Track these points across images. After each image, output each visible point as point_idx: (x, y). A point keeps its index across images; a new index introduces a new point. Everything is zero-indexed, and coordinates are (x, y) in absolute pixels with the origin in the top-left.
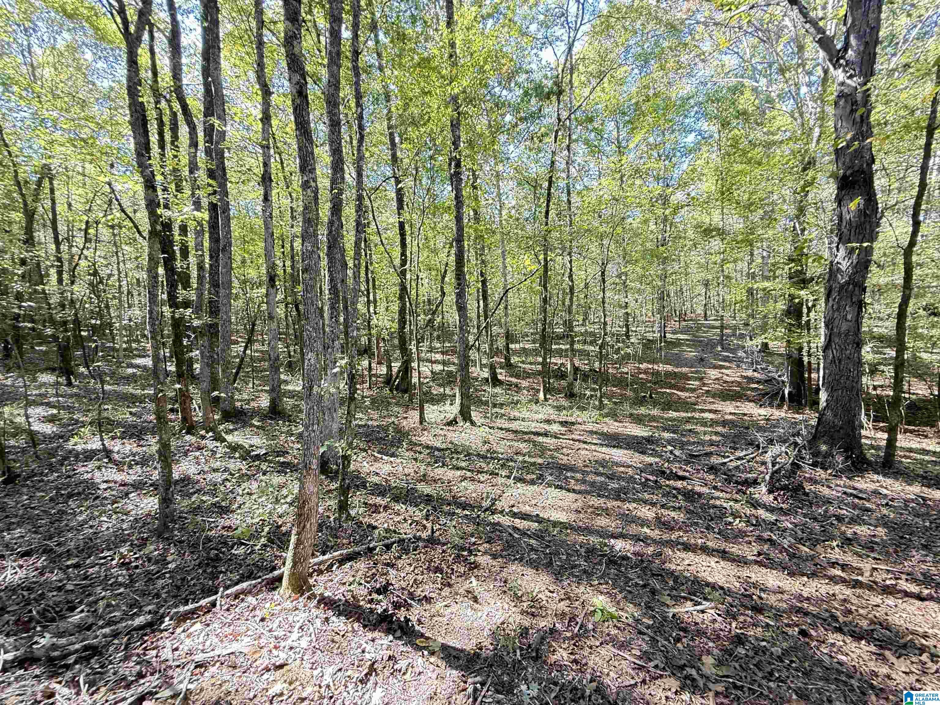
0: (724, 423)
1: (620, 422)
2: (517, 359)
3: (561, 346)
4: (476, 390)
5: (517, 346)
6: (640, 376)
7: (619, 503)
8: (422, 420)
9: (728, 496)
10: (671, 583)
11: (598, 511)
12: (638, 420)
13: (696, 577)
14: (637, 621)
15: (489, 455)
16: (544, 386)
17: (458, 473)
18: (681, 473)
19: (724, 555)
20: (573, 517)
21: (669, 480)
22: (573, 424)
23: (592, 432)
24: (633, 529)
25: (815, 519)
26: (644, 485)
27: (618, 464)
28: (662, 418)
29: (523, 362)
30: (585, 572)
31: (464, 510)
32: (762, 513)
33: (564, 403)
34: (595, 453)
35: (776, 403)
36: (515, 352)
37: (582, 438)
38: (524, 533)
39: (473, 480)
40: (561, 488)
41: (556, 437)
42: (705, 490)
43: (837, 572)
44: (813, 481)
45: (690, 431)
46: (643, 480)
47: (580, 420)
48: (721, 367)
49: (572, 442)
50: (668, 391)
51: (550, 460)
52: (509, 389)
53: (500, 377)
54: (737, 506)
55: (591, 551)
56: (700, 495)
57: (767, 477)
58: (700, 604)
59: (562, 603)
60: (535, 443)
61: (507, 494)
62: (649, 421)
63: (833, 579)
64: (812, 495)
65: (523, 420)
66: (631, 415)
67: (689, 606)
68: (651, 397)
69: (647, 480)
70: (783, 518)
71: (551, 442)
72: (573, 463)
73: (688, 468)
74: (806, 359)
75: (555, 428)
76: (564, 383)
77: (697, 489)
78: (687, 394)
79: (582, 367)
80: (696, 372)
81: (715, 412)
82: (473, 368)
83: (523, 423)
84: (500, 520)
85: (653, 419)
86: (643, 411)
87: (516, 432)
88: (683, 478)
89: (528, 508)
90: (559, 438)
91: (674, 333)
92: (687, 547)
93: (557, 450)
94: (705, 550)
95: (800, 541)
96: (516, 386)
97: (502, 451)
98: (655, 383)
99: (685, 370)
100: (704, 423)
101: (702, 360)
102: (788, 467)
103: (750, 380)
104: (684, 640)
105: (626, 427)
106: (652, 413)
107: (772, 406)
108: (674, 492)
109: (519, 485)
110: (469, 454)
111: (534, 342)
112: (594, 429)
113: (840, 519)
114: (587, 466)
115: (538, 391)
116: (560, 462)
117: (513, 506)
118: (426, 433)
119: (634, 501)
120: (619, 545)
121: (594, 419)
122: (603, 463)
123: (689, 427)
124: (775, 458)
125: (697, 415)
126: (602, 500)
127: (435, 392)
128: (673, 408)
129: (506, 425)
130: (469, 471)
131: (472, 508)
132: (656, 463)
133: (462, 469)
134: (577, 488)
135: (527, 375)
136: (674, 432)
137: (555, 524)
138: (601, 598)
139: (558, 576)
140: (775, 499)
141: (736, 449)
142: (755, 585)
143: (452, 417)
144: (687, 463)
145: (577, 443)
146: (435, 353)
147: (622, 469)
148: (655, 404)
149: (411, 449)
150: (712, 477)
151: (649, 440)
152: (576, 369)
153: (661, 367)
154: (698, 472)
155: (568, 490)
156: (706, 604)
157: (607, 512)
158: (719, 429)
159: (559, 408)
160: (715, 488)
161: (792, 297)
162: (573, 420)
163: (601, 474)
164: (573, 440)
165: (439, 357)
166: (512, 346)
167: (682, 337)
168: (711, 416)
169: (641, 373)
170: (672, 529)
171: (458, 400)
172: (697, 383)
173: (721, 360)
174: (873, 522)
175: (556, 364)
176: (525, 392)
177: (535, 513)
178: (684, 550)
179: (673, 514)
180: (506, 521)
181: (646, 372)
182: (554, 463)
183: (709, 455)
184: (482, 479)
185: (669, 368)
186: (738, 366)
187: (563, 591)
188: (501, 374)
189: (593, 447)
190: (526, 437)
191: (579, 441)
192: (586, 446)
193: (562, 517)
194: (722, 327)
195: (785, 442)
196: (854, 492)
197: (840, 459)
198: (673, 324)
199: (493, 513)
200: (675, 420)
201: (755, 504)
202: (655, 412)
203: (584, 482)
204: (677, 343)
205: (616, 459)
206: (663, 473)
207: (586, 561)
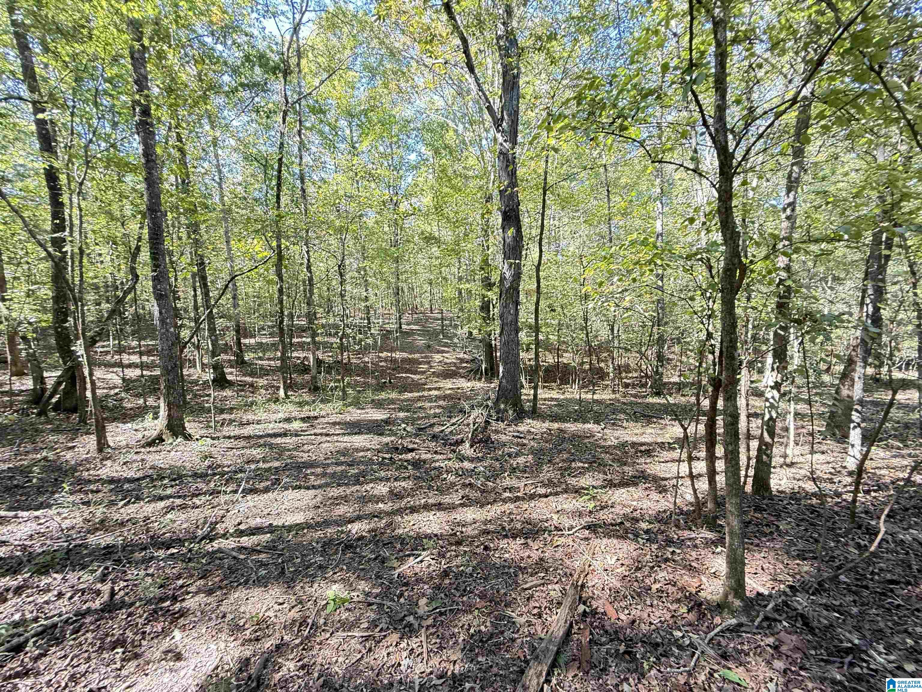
0: (445, 397)
1: (363, 409)
2: (252, 355)
3: (304, 339)
4: (195, 396)
5: (252, 341)
6: (381, 364)
7: (358, 487)
8: (102, 445)
9: (444, 457)
10: (399, 546)
11: (337, 501)
12: (379, 405)
13: (418, 533)
14: (367, 594)
15: (210, 472)
16: (285, 383)
17: (161, 504)
18: (411, 446)
19: (439, 507)
20: (310, 514)
21: (401, 454)
22: (316, 418)
23: (335, 424)
24: (370, 508)
25: (497, 460)
26: (381, 464)
27: (357, 450)
28: (399, 400)
29: (260, 358)
30: (320, 567)
31: (168, 549)
32: (467, 465)
33: (307, 397)
34: (336, 444)
35: (478, 376)
36: (250, 347)
37: (324, 431)
38: (252, 551)
39: (183, 507)
40: (299, 487)
41: (296, 435)
42: (429, 456)
43: (507, 494)
44: (497, 432)
45: (420, 408)
46: (380, 459)
47: (323, 413)
48: (443, 352)
49: (313, 437)
50: (404, 375)
51: (289, 461)
52: (242, 390)
53: (229, 377)
54: (450, 463)
55: (327, 544)
56: (425, 461)
57: (470, 435)
58: (420, 555)
59: (293, 611)
60: (271, 446)
61: (232, 512)
62: (389, 404)
63: (505, 501)
64: (496, 442)
65: (259, 422)
66: (373, 401)
67: (411, 561)
68: (390, 382)
69: (384, 458)
70: (479, 464)
71: (291, 441)
72: (314, 458)
73: (417, 441)
74: (493, 342)
75: (296, 425)
76: (307, 377)
77: (424, 457)
78: (418, 377)
79: (327, 359)
80: (426, 357)
81: (439, 389)
82: (192, 370)
83: (258, 426)
84: (222, 546)
85: (392, 401)
86: (383, 395)
87: (249, 437)
88: (412, 450)
89: (258, 520)
90: (301, 435)
91: (408, 324)
92: (414, 510)
93: (297, 448)
94: (427, 507)
95: (487, 479)
96: (252, 385)
97: (229, 463)
98: (394, 369)
99: (417, 356)
100: (430, 399)
101: (429, 346)
102: (483, 425)
103: (462, 360)
104: (406, 594)
105: (367, 413)
106: (390, 396)
107: (475, 380)
108: (405, 464)
109: (249, 497)
110: (180, 477)
111: (272, 335)
112: (338, 420)
113: (510, 455)
114: (328, 458)
115: (278, 388)
116: (299, 460)
117: (239, 524)
118: (108, 463)
119: (371, 481)
120: (355, 528)
121: (337, 410)
122: (344, 452)
123: (419, 404)
124: (475, 419)
125: (426, 393)
126: (342, 489)
127: (129, 406)
128: (408, 390)
129: (237, 432)
130: (179, 497)
131: (180, 542)
132: (392, 441)
133: (168, 497)
134: (318, 482)
135: (265, 372)
136: (408, 411)
137: (289, 528)
138: (335, 587)
139: (290, 584)
140: (475, 451)
141: (450, 417)
142: (459, 524)
143: (155, 433)
144: (416, 435)
145: (319, 437)
146: (129, 354)
147: (361, 454)
148: (393, 387)
149: (80, 491)
150: (434, 444)
151: (387, 422)
152: (319, 362)
153: (398, 355)
154: (424, 442)
155: (308, 488)
156: (424, 553)
157: (345, 499)
158: (441, 403)
159: (301, 404)
160: (436, 453)
161: (484, 296)
162: (316, 414)
163: (342, 464)
164: (315, 434)
165: (135, 359)
166: (246, 341)
167: (414, 327)
168: (436, 393)
169: (381, 361)
170: (402, 498)
171: (163, 412)
172: (426, 366)
173: (443, 346)
174: (526, 452)
175: (299, 358)
176: (263, 391)
177: (267, 524)
178: (411, 512)
179: (403, 484)
180: (229, 544)
181: (386, 360)
182: (293, 463)
183: (432, 425)
184: (198, 503)
185: (405, 355)
186: (454, 350)
187: (294, 598)
188: (231, 373)
189: (335, 437)
190: (262, 441)
191: (321, 434)
192: (328, 439)
193: (299, 518)
194: (442, 319)
195: (480, 406)
196: (518, 434)
197: (511, 412)
198: (406, 317)
199: (212, 540)
200: (409, 400)
201: (462, 458)
202: (394, 395)
203: (324, 475)
204: (410, 333)
205: (357, 445)
206: (397, 449)
207: (321, 556)
